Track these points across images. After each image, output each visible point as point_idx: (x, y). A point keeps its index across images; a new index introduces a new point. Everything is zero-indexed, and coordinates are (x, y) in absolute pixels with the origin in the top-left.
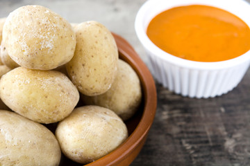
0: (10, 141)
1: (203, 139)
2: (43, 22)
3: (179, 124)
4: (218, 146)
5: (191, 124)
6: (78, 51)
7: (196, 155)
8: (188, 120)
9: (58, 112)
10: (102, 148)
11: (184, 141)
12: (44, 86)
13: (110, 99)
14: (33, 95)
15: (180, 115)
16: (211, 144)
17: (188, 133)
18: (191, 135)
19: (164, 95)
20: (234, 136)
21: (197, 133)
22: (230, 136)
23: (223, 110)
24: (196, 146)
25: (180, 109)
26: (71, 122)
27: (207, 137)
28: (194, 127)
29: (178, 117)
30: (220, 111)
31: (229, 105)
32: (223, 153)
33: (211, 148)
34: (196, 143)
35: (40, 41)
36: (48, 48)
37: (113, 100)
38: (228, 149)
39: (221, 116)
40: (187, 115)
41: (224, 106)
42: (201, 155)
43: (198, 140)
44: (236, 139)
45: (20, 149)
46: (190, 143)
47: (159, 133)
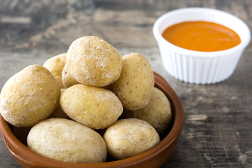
0: (69, 137)
1: (220, 154)
2: (98, 47)
3: (201, 142)
4: (233, 158)
5: (211, 142)
6: (124, 72)
7: (215, 165)
8: (209, 139)
9: (107, 118)
10: (140, 147)
11: (205, 154)
12: (97, 97)
13: (147, 115)
14: (88, 103)
15: (203, 136)
16: (227, 157)
17: (208, 149)
18: (211, 150)
19: (190, 121)
20: (246, 152)
21: (216, 149)
22: (243, 152)
23: (238, 133)
24: (215, 158)
25: (204, 132)
26: (116, 127)
27: (224, 152)
28: (214, 145)
29: (200, 137)
30: (236, 134)
31: (243, 130)
32: (237, 164)
33: (227, 160)
34: (215, 156)
35: (96, 61)
36: (102, 67)
37: (149, 116)
38: (241, 161)
39: (237, 138)
40: (208, 136)
41: (239, 131)
42: (218, 164)
43: (217, 153)
44: (248, 154)
45: (76, 144)
46: (210, 156)
47: (186, 148)
